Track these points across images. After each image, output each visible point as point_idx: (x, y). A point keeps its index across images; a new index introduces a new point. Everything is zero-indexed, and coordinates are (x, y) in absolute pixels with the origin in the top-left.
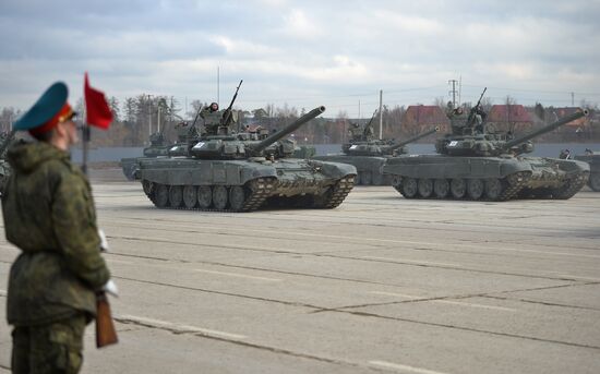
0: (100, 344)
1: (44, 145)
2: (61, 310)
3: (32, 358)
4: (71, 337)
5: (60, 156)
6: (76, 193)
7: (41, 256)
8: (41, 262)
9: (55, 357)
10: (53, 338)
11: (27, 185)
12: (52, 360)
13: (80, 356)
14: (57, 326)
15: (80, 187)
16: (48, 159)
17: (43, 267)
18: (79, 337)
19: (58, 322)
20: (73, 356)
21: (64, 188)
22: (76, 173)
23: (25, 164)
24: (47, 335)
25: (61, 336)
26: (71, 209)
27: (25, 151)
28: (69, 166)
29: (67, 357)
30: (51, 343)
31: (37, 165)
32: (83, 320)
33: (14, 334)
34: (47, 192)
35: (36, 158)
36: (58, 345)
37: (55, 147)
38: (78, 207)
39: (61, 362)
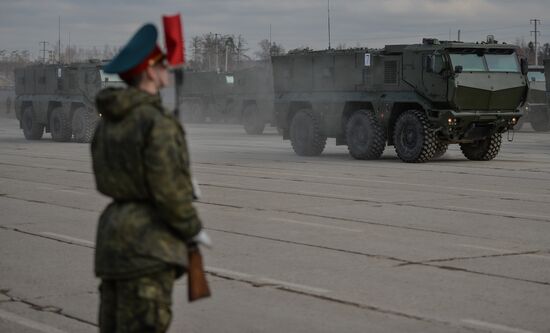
0: (192, 297)
1: (134, 90)
2: (150, 263)
3: (119, 314)
4: (160, 292)
5: (151, 100)
6: (168, 138)
7: (131, 206)
8: (131, 212)
9: (145, 313)
10: (141, 294)
11: (118, 132)
12: (141, 317)
13: (169, 312)
14: (145, 280)
15: (173, 131)
16: (138, 104)
17: (134, 218)
18: (168, 293)
19: (146, 275)
20: (162, 312)
21: (156, 132)
22: (170, 117)
23: (116, 111)
24: (136, 290)
25: (150, 291)
26: (163, 154)
27: (114, 98)
28: (161, 109)
29: (156, 313)
30: (139, 299)
31: (128, 111)
32: (173, 273)
33: (101, 289)
34: (139, 137)
35: (126, 104)
36: (147, 300)
37: (145, 92)
38: (170, 152)
39: (150, 319)
